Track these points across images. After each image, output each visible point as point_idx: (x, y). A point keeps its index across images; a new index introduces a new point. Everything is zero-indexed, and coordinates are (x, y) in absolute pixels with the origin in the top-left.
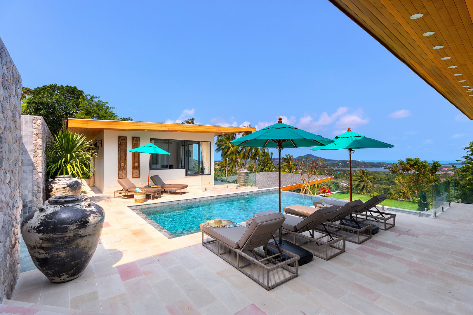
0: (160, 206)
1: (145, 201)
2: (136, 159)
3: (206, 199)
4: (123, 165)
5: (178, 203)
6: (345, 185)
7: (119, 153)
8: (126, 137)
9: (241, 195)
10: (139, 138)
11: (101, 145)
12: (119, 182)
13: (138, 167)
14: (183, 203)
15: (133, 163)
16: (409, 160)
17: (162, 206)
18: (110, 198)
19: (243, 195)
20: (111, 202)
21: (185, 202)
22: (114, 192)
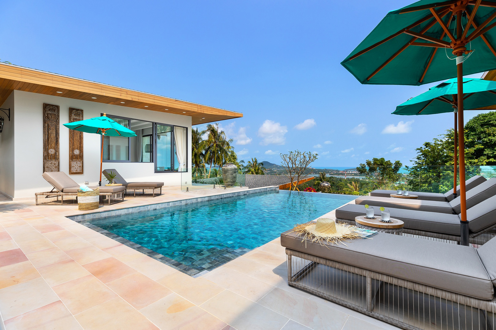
0: (126, 214)
1: (98, 207)
2: (77, 144)
3: (194, 201)
4: (52, 151)
5: (155, 208)
6: (326, 185)
7: (44, 132)
8: (58, 107)
9: (237, 195)
10: (82, 111)
11: (9, 117)
12: (45, 177)
13: (80, 157)
14: (161, 209)
15: (72, 149)
16: (375, 160)
17: (129, 214)
18: (29, 205)
19: (240, 196)
20: (31, 211)
21: (165, 207)
22: (36, 195)
